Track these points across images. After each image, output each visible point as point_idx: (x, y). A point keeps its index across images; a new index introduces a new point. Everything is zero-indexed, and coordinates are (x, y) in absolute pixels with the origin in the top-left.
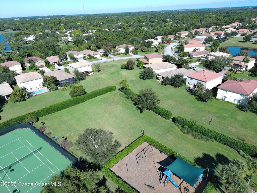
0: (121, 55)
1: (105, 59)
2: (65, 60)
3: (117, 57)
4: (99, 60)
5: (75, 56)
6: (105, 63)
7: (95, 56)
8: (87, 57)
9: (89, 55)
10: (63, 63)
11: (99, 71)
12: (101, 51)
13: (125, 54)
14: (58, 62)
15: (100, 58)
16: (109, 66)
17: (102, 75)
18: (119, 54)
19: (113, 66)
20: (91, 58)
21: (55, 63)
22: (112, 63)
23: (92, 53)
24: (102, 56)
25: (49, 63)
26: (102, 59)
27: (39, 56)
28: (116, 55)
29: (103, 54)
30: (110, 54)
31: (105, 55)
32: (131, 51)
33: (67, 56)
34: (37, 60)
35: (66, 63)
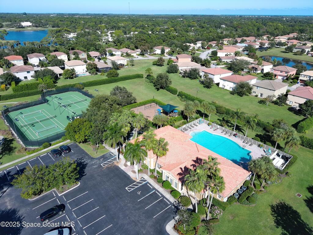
0: (157, 55)
1: (140, 58)
2: (104, 55)
3: (152, 57)
4: (135, 58)
5: (114, 53)
6: (139, 60)
7: (132, 54)
8: (125, 54)
9: (127, 53)
10: (102, 58)
11: (133, 65)
12: (139, 51)
13: (160, 54)
14: (98, 57)
15: (137, 56)
16: (142, 63)
17: (134, 68)
18: (155, 54)
19: (146, 63)
20: (128, 55)
21: (96, 57)
22: (146, 61)
23: (130, 52)
24: (139, 55)
25: (91, 56)
26: (138, 57)
27: (82, 50)
28: (152, 55)
29: (139, 53)
30: (146, 54)
31: (141, 54)
32: (167, 53)
33: (107, 52)
34: (80, 53)
35: (105, 58)
